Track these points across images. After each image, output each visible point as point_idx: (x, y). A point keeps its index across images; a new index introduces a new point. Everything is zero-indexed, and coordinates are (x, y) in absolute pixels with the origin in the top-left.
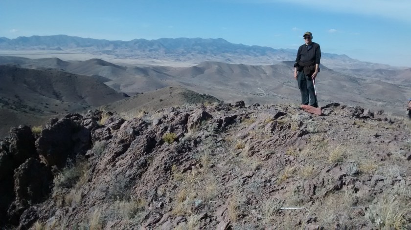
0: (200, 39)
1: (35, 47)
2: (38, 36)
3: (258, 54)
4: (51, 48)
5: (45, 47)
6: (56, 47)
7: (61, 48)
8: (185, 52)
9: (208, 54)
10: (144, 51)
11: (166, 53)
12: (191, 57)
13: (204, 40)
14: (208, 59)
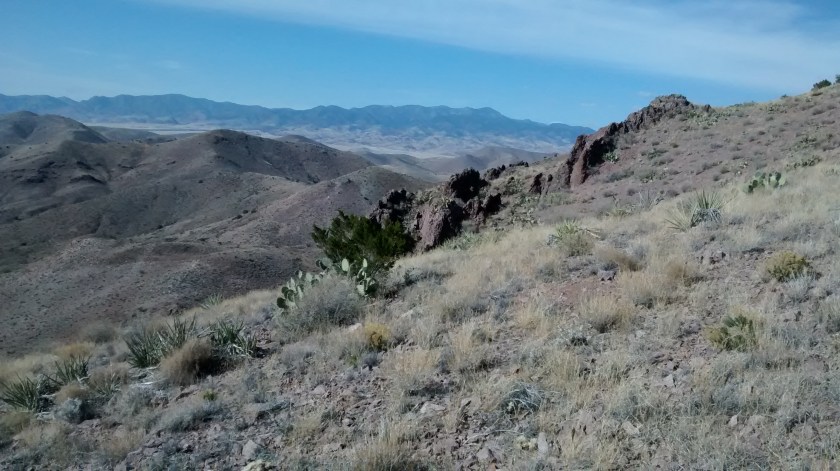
0: (445, 109)
1: (127, 117)
2: (129, 96)
3: (564, 141)
4: (159, 119)
5: (146, 117)
6: (167, 118)
7: (178, 119)
8: (421, 132)
9: (466, 138)
10: (340, 129)
11: (384, 135)
12: (435, 142)
13: (457, 110)
14: (468, 148)
